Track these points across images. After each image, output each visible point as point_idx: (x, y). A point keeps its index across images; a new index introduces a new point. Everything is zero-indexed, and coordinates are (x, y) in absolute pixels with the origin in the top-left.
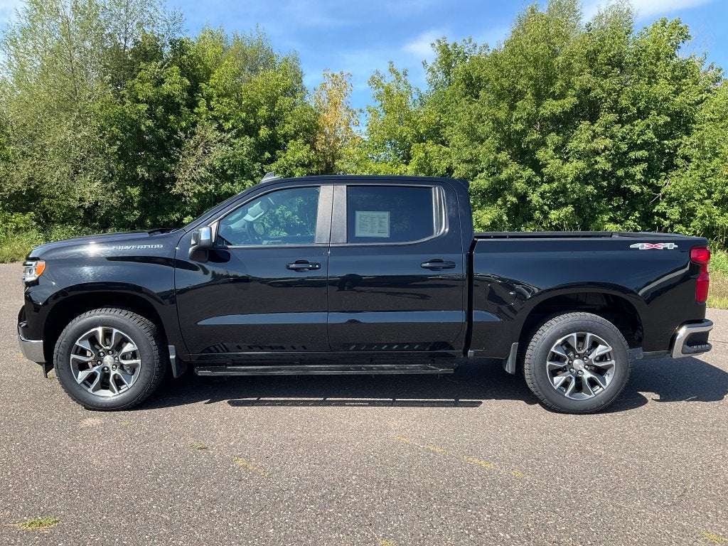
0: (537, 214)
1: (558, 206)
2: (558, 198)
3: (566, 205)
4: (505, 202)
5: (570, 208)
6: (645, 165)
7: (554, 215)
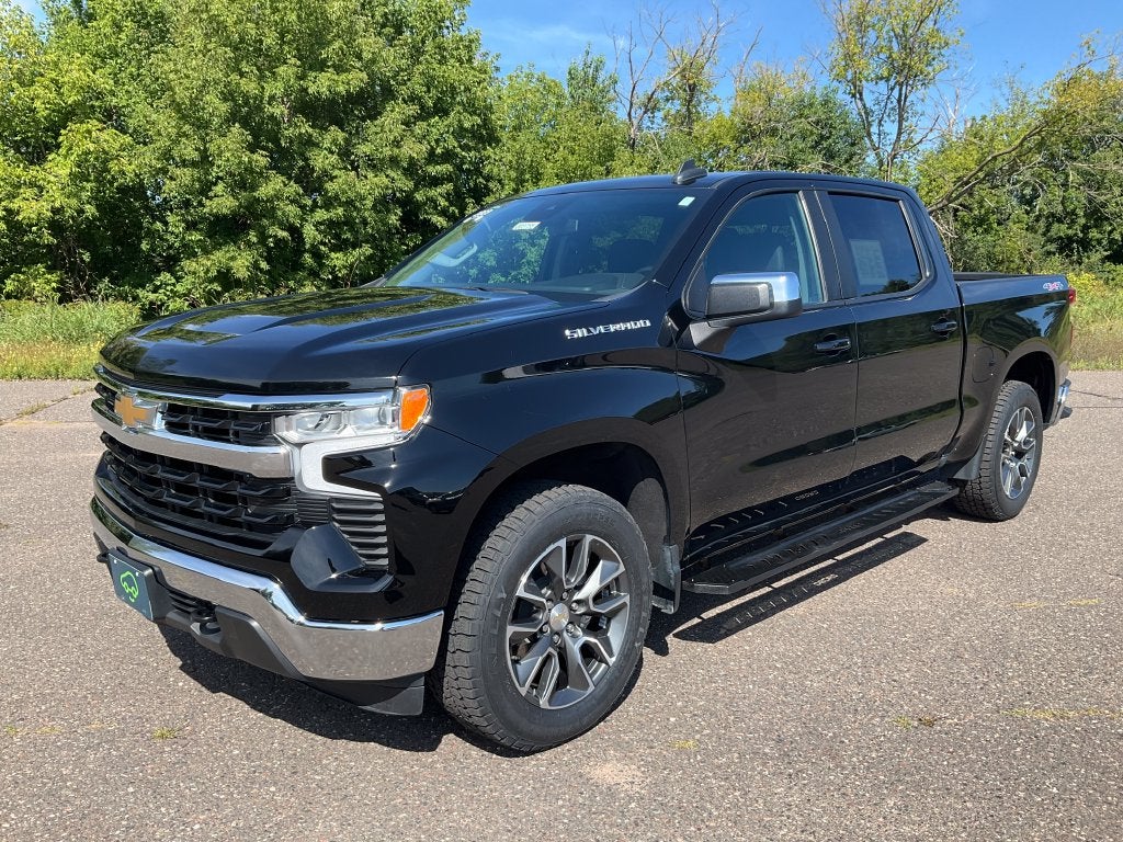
0: (308, 259)
1: (342, 246)
2: (341, 234)
3: (355, 245)
4: (263, 238)
5: (367, 250)
6: (449, 186)
7: (338, 259)
